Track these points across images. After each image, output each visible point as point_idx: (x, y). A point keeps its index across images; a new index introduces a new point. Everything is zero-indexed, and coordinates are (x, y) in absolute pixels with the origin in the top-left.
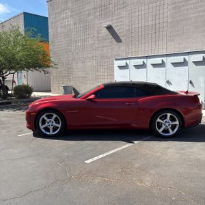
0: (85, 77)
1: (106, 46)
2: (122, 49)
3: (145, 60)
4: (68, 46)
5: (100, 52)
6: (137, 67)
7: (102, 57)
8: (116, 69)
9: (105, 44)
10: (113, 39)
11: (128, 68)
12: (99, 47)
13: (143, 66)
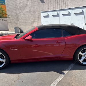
0: (25, 23)
1: (36, 5)
2: (45, 7)
3: (59, 12)
4: (16, 6)
5: (33, 9)
6: (54, 16)
7: (34, 11)
8: (42, 18)
9: (35, 4)
10: (40, 1)
11: (49, 17)
12: (32, 6)
13: (58, 15)
